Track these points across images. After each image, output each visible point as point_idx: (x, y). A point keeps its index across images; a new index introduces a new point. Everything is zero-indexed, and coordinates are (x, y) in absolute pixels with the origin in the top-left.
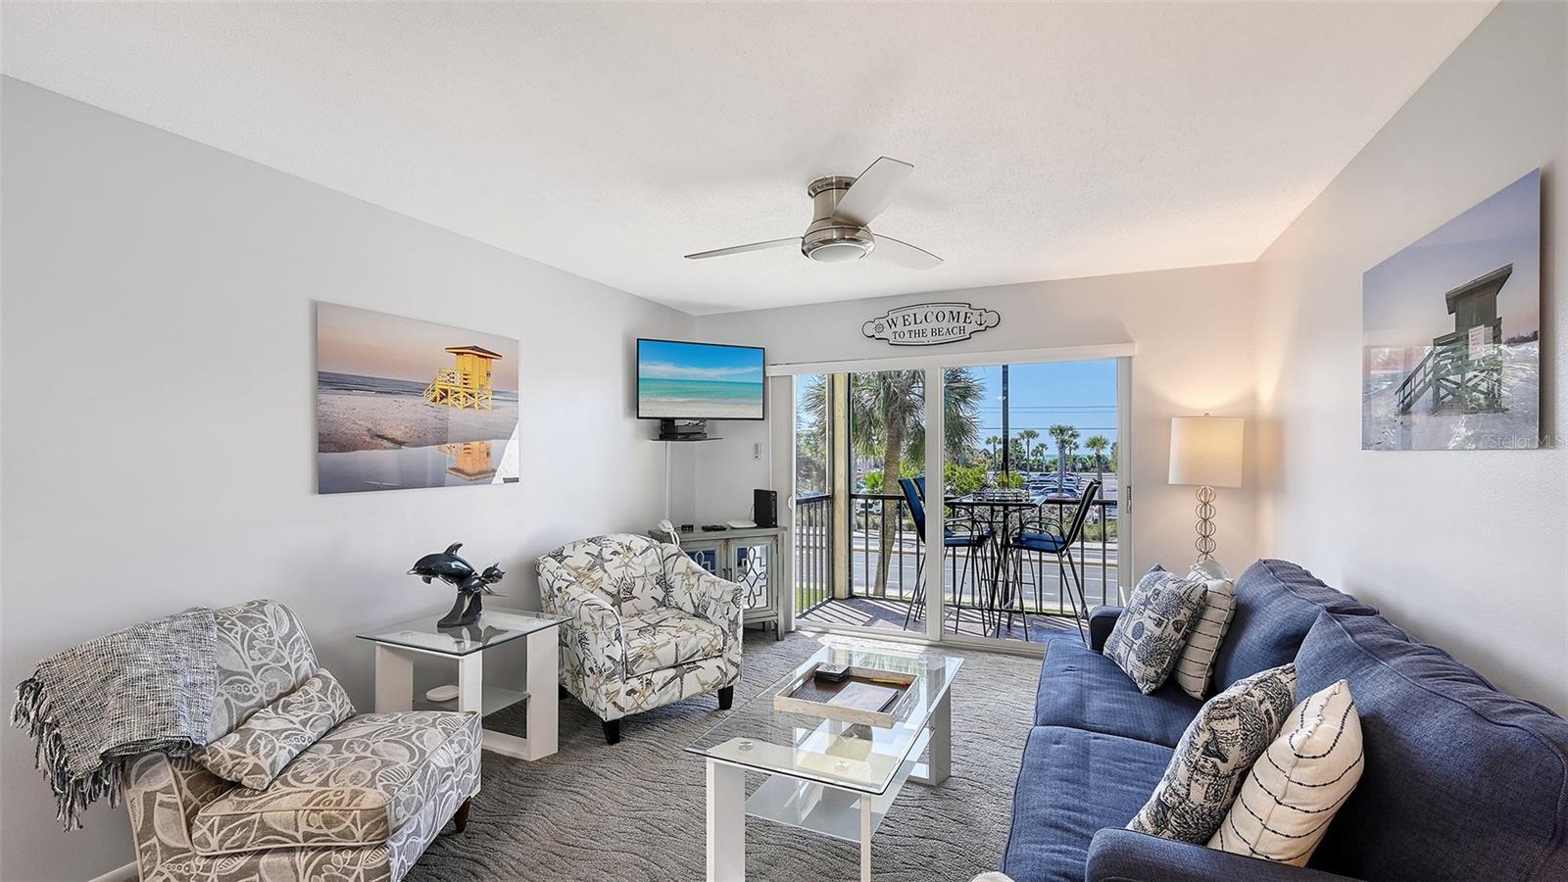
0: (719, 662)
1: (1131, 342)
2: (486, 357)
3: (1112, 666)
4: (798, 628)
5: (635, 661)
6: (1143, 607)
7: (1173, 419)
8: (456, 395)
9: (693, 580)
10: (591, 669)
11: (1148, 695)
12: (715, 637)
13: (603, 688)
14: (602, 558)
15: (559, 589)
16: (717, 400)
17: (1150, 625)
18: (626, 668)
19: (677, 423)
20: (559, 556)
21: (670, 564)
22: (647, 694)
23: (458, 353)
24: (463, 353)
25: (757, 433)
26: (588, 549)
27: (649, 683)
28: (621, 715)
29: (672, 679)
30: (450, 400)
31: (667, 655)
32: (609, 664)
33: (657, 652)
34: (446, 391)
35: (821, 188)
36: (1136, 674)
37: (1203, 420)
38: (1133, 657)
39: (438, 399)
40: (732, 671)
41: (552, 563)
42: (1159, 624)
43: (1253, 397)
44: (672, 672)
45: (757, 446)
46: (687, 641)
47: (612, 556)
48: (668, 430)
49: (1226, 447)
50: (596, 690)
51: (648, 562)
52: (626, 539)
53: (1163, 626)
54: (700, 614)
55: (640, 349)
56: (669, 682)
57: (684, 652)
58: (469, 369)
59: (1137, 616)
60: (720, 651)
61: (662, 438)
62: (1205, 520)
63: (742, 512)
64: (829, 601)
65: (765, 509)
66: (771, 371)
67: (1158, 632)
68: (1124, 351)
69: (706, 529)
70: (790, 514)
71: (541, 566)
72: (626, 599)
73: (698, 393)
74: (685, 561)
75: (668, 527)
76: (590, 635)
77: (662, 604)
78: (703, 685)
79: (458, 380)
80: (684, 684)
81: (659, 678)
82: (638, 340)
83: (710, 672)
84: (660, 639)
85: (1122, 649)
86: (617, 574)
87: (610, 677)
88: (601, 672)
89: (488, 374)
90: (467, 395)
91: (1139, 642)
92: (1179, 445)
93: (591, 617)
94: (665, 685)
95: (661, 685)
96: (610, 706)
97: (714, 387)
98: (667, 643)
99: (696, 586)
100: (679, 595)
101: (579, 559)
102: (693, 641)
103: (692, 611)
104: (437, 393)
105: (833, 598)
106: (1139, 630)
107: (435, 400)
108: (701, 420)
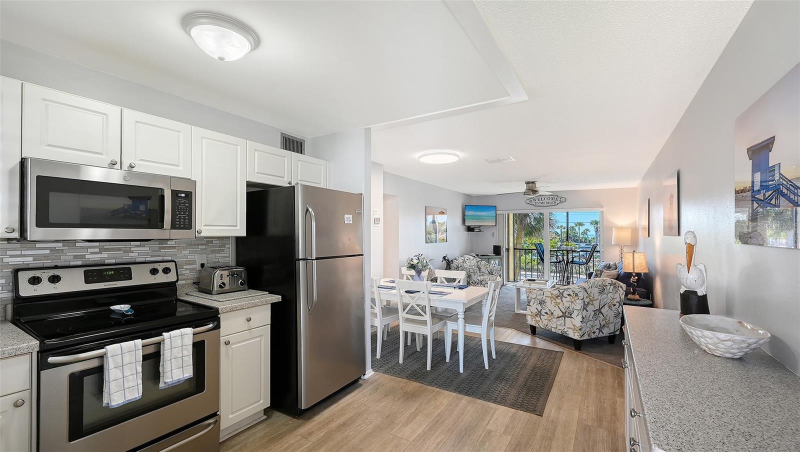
1: (603, 207)
7: (613, 228)
9: (488, 266)
10: (472, 283)
15: (461, 266)
16: (483, 221)
19: (473, 227)
20: (456, 259)
21: (479, 263)
25: (494, 230)
26: (461, 258)
35: (528, 183)
37: (622, 228)
45: (493, 233)
48: (470, 229)
49: (626, 235)
52: (469, 256)
54: (491, 273)
55: (465, 208)
61: (468, 231)
62: (621, 254)
63: (490, 251)
65: (497, 250)
66: (498, 212)
68: (601, 209)
69: (481, 255)
70: (504, 250)
73: (479, 219)
74: (483, 262)
76: (472, 274)
82: (465, 205)
92: (614, 234)
97: (484, 217)
100: (483, 270)
101: (460, 260)
103: (488, 273)
105: (509, 281)
108: (480, 226)
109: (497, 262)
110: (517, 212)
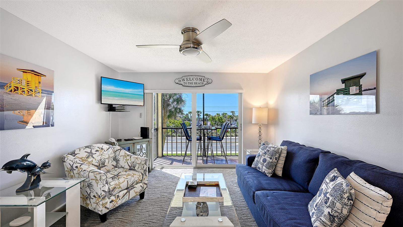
0: (141, 184)
1: (243, 89)
2: (38, 75)
3: (256, 170)
4: (154, 168)
5: (113, 190)
6: (264, 154)
7: (253, 109)
8: (23, 90)
9: (128, 158)
10: (94, 196)
11: (271, 177)
12: (140, 176)
13: (101, 203)
14: (92, 153)
15: (77, 167)
16: (129, 99)
17: (268, 159)
18: (110, 193)
19: (114, 106)
20: (73, 154)
21: (118, 153)
22: (117, 201)
23: (23, 72)
24: (26, 72)
25: (142, 110)
26: (86, 150)
27: (118, 196)
28: (108, 211)
29: (126, 193)
30: (20, 91)
31: (124, 185)
32: (103, 193)
33: (121, 185)
34: (17, 88)
35: (186, 31)
36: (266, 172)
37: (260, 108)
38: (264, 167)
39: (13, 90)
40: (145, 186)
41: (71, 157)
42: (271, 159)
43: (267, 104)
44: (126, 191)
45: (141, 114)
46: (131, 179)
47: (96, 152)
48: (111, 108)
49: (264, 115)
50: (97, 204)
51: (110, 153)
52: (100, 146)
53: (272, 159)
54: (132, 168)
55: (101, 81)
56: (125, 195)
57: (130, 183)
58: (29, 79)
59: (263, 157)
60: (141, 180)
61: (109, 111)
62: (260, 132)
63: (137, 134)
64: (157, 158)
65: (145, 133)
66: (146, 91)
67: (271, 161)
68: (240, 91)
69: (126, 140)
70: (152, 133)
71: (66, 159)
72: (102, 167)
73: (122, 96)
74: (123, 152)
75: (113, 140)
76: (94, 183)
77: (116, 167)
78: (136, 193)
79: (24, 83)
80: (130, 194)
81: (121, 194)
82: (101, 77)
83: (138, 188)
84: (121, 180)
85: (260, 165)
86: (99, 158)
87: (104, 198)
88: (99, 197)
89: (40, 83)
90: (29, 90)
91: (265, 163)
92: (255, 114)
93: (95, 177)
94: (124, 196)
95: (122, 196)
96: (104, 208)
97: (128, 95)
98: (123, 182)
99: (130, 160)
100: (122, 163)
101: (83, 154)
102: (133, 179)
103: (128, 168)
104: (12, 88)
106: (265, 160)
107: (11, 91)
108: (123, 105)
109: (144, 146)
110: (165, 92)
